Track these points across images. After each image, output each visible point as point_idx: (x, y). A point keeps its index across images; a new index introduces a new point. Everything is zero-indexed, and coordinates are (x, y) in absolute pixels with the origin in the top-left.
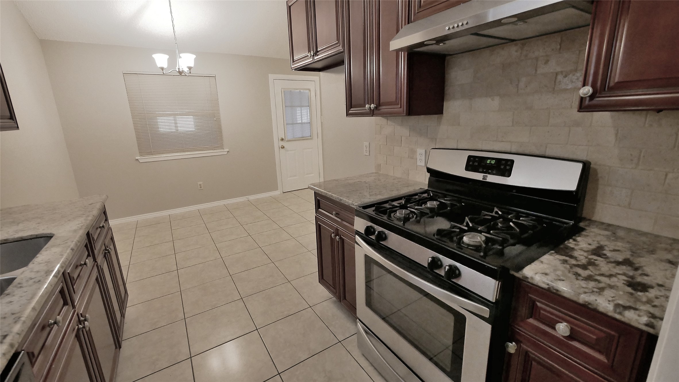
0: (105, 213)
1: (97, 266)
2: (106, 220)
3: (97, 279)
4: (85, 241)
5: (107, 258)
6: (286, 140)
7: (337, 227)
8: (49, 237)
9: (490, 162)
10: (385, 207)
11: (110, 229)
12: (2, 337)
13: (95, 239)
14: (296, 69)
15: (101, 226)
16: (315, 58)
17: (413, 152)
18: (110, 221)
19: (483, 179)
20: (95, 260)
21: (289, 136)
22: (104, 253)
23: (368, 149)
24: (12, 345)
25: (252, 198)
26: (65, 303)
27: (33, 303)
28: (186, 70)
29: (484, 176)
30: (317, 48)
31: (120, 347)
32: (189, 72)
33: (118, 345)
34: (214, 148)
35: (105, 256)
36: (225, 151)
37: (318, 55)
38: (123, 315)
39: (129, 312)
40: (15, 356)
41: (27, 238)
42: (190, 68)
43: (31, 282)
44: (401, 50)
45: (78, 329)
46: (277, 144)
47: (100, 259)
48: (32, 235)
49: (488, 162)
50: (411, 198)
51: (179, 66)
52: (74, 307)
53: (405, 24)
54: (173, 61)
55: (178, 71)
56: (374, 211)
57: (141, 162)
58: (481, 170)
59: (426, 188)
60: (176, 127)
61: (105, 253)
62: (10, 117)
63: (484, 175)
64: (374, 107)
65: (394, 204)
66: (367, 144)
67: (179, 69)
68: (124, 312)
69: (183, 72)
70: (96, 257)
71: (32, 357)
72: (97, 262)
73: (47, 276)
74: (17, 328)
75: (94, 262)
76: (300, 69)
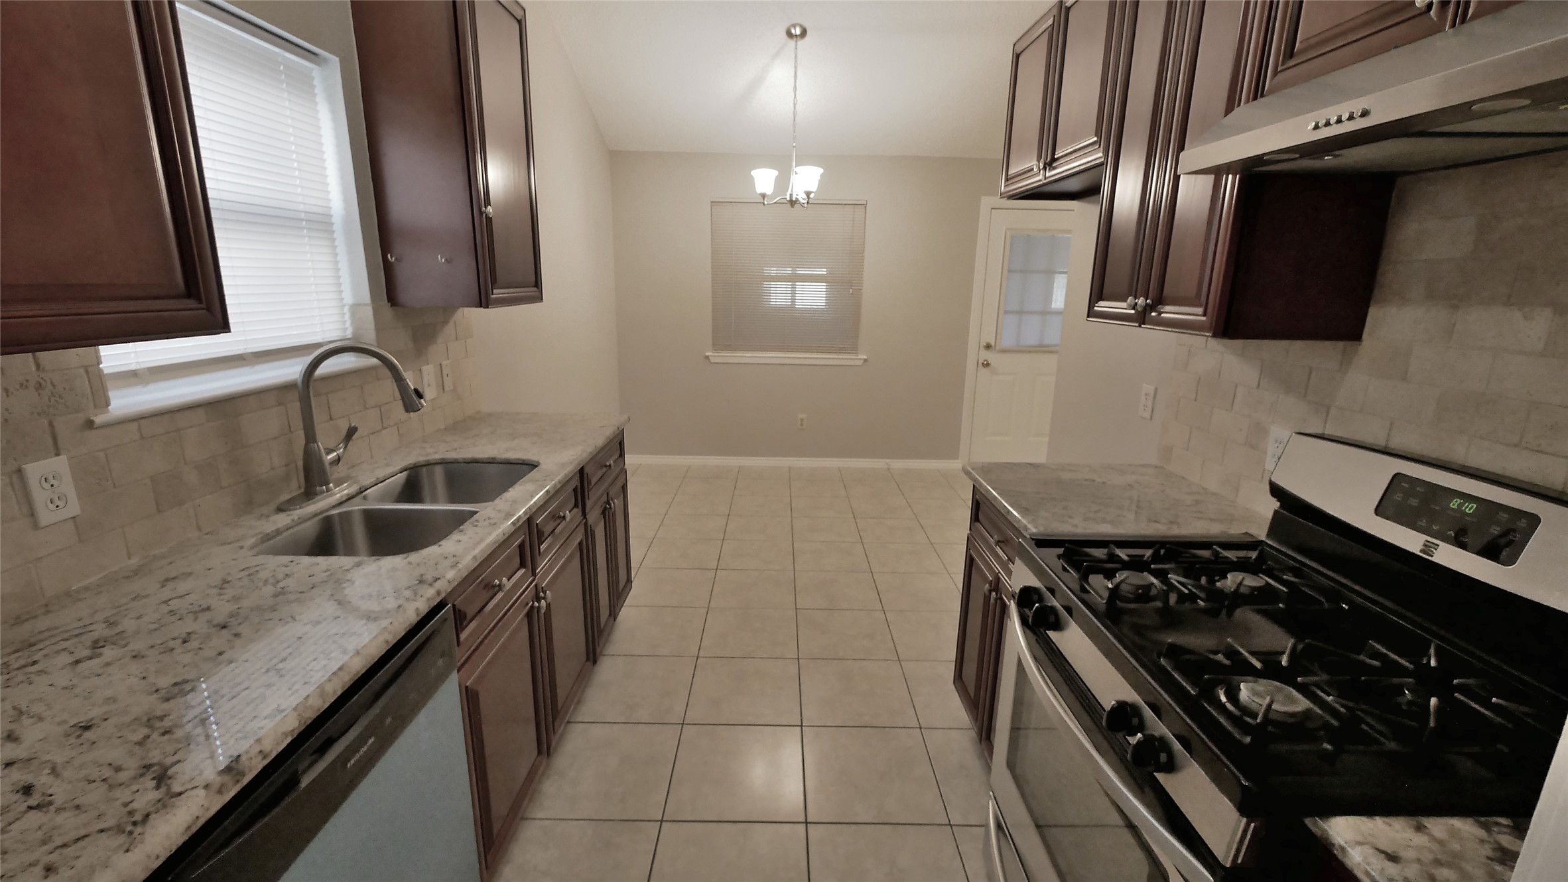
0: (621, 444)
1: (586, 524)
2: (622, 455)
3: (580, 544)
4: (575, 482)
5: (607, 517)
6: (997, 348)
7: (1000, 572)
8: (533, 466)
9: (1460, 505)
10: (1091, 556)
11: (624, 471)
12: (434, 579)
13: (593, 482)
14: (1014, 196)
15: (608, 464)
16: (1048, 175)
17: (1260, 431)
18: (628, 456)
19: (1421, 551)
20: (584, 514)
21: (1007, 341)
22: (603, 507)
23: (1150, 403)
24: (438, 593)
25: (898, 464)
26: (523, 565)
27: (476, 552)
28: (802, 197)
29: (1428, 544)
30: (1054, 153)
31: (595, 662)
32: (806, 202)
33: (592, 655)
34: (840, 350)
35: (603, 513)
36: (860, 359)
37: (1055, 168)
38: (613, 614)
39: (627, 613)
40: (440, 606)
41: (513, 462)
42: (808, 194)
43: (488, 522)
44: (1227, 168)
45: (532, 607)
46: (974, 354)
47: (594, 515)
48: (519, 459)
49: (1455, 504)
50: (1182, 549)
51: (792, 191)
52: (534, 574)
53: (1247, 101)
54: (783, 181)
55: (788, 199)
56: (1059, 557)
57: (712, 361)
58: (1423, 523)
59: (1261, 533)
60: (793, 300)
61: (605, 508)
62: (534, 284)
63: (1427, 541)
64: (1144, 304)
65: (1120, 554)
66: (1150, 389)
67: (791, 195)
68: (617, 611)
69: (797, 200)
70: (587, 511)
71: (460, 620)
72: (586, 519)
73: (505, 519)
74: (451, 574)
75: (582, 518)
76: (1022, 195)
